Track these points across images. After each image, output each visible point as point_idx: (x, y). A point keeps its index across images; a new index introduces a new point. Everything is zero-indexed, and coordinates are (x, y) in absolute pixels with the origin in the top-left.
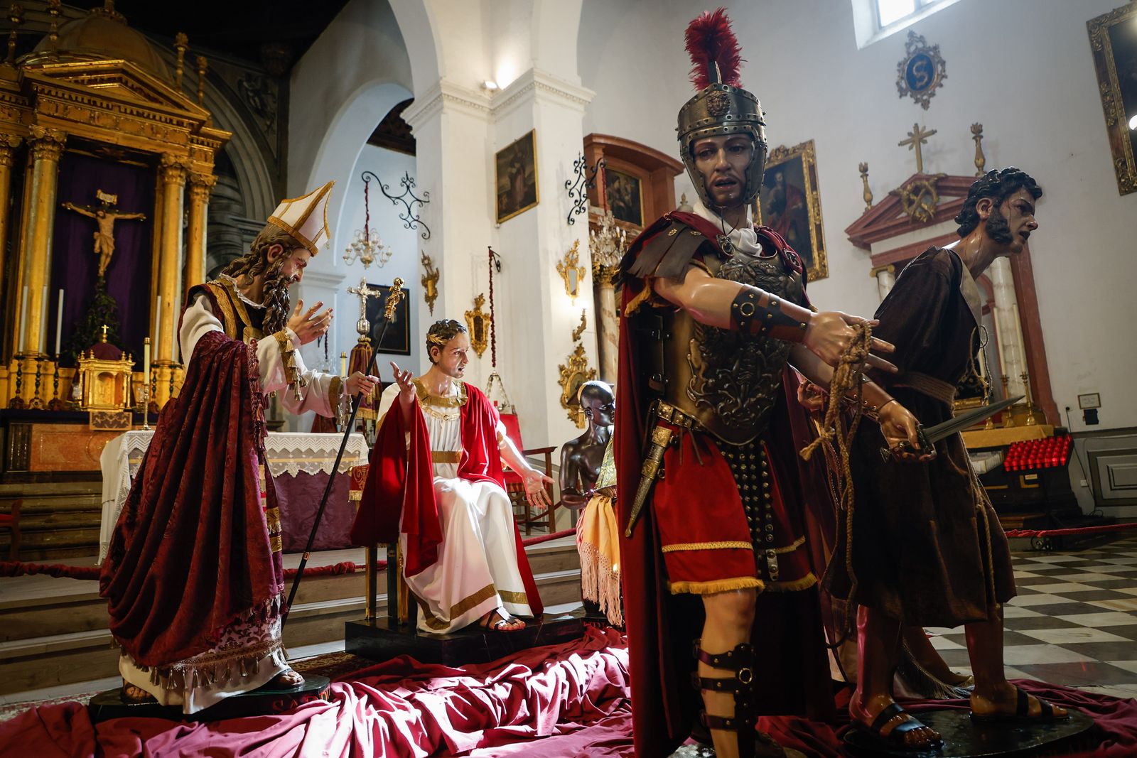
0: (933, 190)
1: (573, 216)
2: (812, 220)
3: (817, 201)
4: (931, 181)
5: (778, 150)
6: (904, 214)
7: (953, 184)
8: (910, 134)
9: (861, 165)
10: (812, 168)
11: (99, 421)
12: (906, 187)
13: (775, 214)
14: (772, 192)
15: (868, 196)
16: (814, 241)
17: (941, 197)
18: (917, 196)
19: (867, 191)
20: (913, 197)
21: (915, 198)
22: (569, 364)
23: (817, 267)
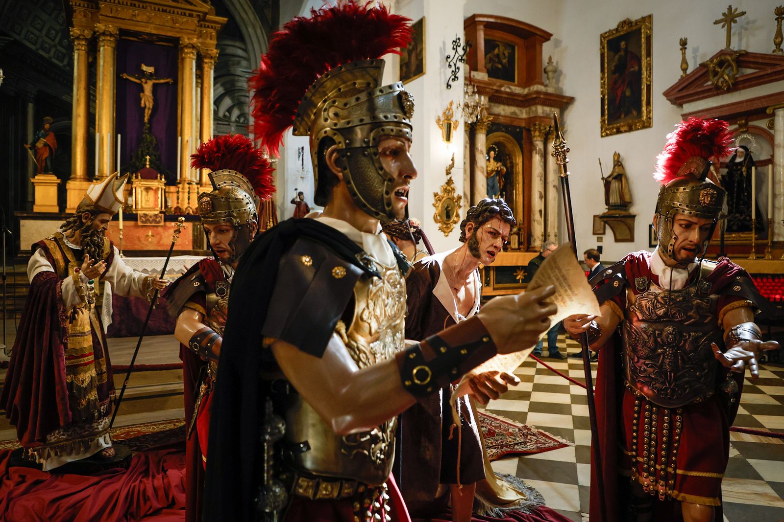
0: (734, 64)
1: (451, 83)
2: (644, 81)
3: (649, 67)
4: (734, 56)
5: (624, 22)
6: (710, 83)
7: (752, 60)
8: (724, 14)
9: (681, 40)
10: (649, 39)
11: (144, 219)
12: (713, 60)
13: (617, 75)
14: (617, 57)
15: (684, 66)
16: (644, 98)
17: (740, 69)
18: (721, 68)
19: (684, 61)
20: (718, 69)
21: (719, 70)
22: (441, 192)
23: (644, 118)
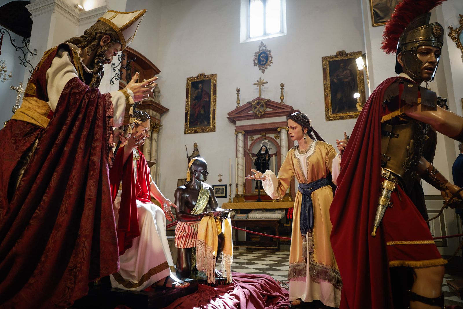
0: (265, 105)
1: (114, 80)
2: (212, 107)
3: (215, 99)
4: (265, 101)
5: (202, 74)
6: (251, 112)
7: (272, 104)
8: (258, 81)
9: (237, 89)
10: (215, 86)
12: (255, 101)
13: (196, 101)
14: (196, 92)
15: (238, 102)
16: (211, 116)
17: (267, 108)
18: (258, 106)
19: (238, 99)
20: (256, 106)
21: (257, 106)
23: (211, 127)
